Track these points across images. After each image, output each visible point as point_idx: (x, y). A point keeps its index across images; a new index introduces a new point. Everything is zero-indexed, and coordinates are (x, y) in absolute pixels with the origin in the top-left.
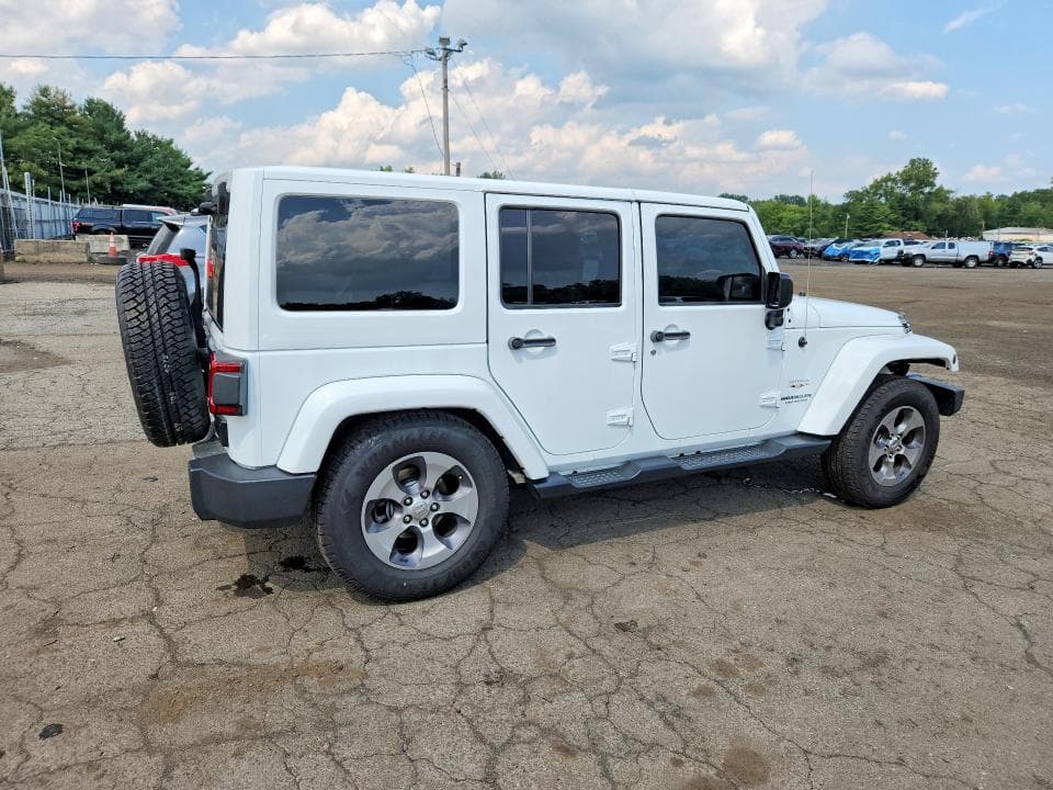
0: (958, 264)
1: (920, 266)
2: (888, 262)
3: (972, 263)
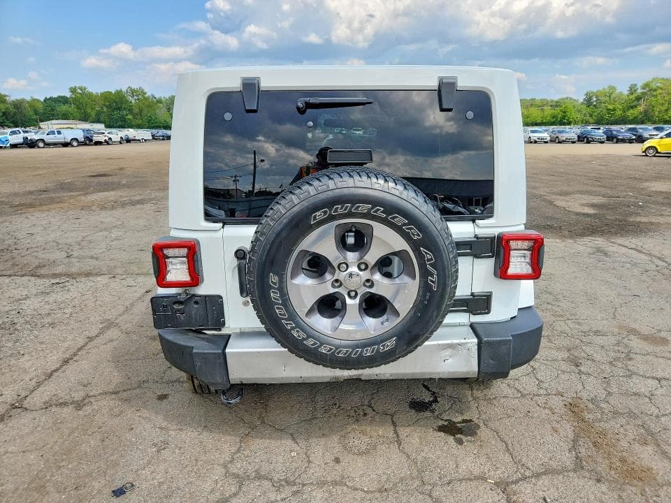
0: (66, 145)
1: (43, 148)
2: (14, 146)
3: (75, 144)
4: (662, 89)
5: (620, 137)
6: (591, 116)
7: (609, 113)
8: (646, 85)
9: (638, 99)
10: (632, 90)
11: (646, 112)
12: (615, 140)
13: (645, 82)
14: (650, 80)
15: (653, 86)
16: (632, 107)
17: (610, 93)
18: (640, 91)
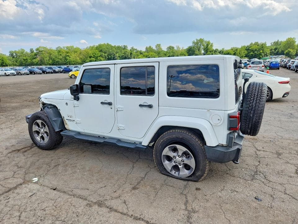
4: (44, 51)
5: (47, 71)
6: (16, 62)
7: (25, 61)
8: (37, 49)
9: (36, 55)
10: (32, 51)
11: (41, 60)
12: (45, 73)
13: (36, 48)
14: (39, 47)
15: (40, 49)
16: (35, 58)
17: (22, 52)
18: (35, 51)
